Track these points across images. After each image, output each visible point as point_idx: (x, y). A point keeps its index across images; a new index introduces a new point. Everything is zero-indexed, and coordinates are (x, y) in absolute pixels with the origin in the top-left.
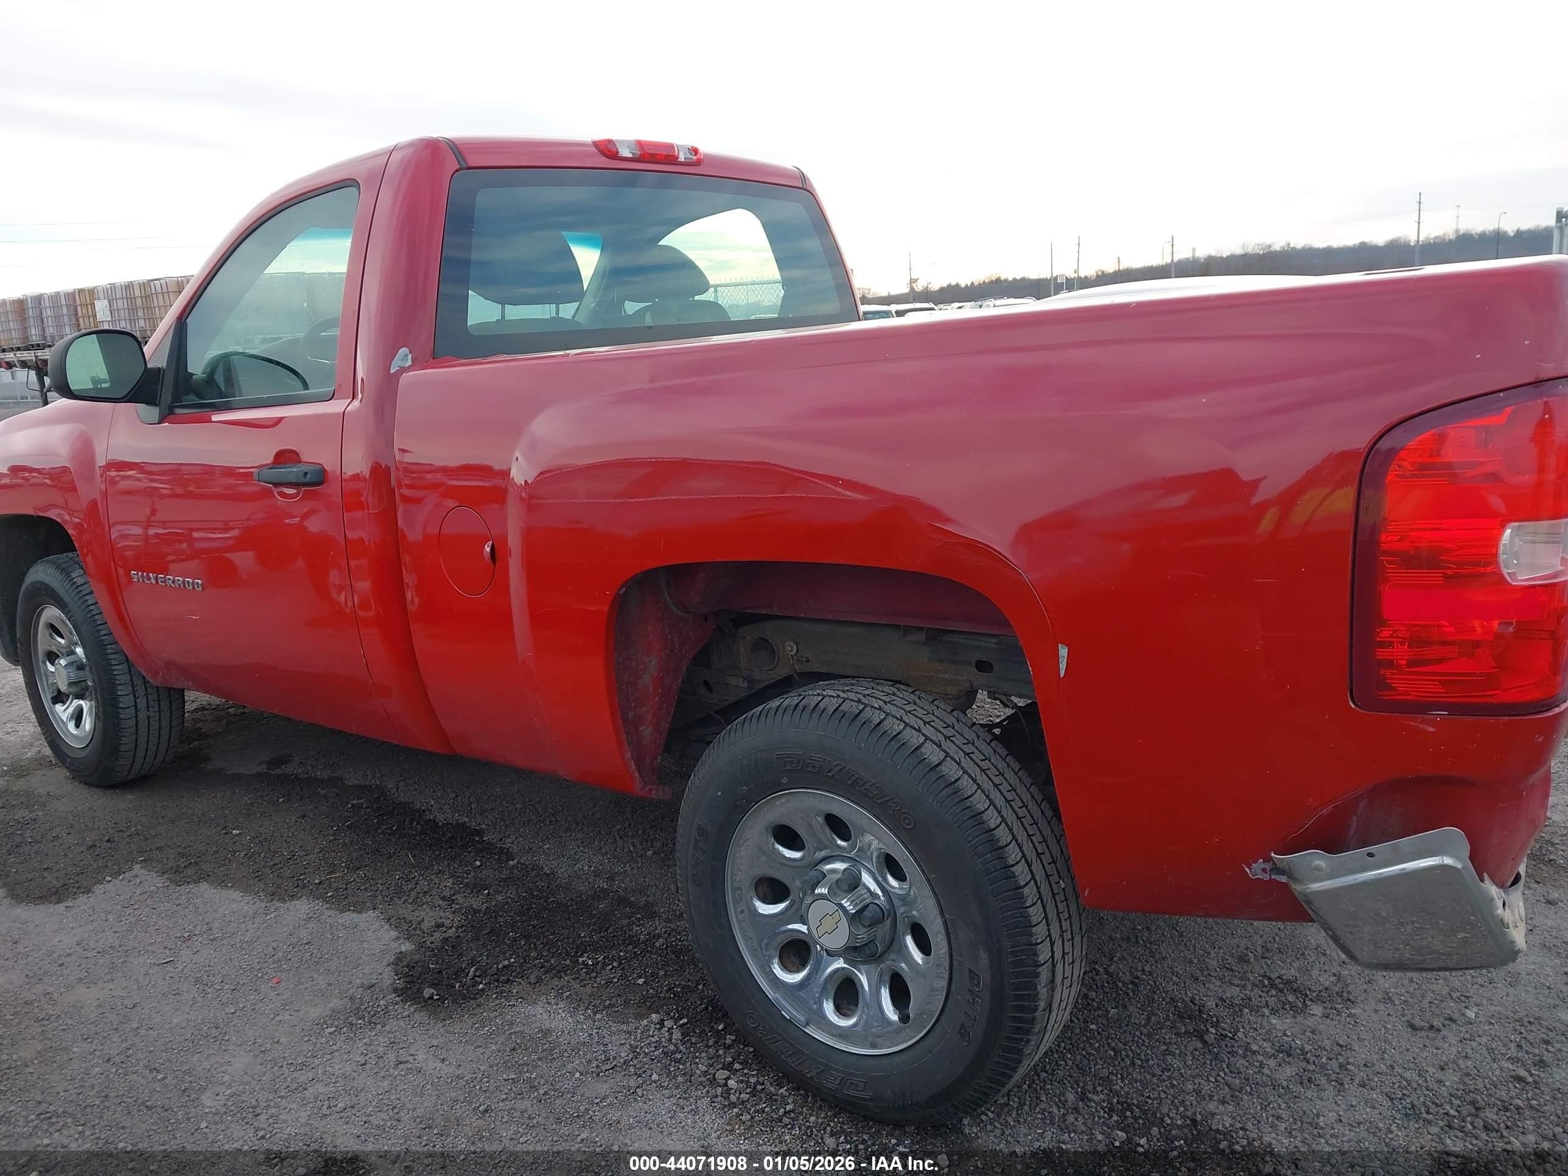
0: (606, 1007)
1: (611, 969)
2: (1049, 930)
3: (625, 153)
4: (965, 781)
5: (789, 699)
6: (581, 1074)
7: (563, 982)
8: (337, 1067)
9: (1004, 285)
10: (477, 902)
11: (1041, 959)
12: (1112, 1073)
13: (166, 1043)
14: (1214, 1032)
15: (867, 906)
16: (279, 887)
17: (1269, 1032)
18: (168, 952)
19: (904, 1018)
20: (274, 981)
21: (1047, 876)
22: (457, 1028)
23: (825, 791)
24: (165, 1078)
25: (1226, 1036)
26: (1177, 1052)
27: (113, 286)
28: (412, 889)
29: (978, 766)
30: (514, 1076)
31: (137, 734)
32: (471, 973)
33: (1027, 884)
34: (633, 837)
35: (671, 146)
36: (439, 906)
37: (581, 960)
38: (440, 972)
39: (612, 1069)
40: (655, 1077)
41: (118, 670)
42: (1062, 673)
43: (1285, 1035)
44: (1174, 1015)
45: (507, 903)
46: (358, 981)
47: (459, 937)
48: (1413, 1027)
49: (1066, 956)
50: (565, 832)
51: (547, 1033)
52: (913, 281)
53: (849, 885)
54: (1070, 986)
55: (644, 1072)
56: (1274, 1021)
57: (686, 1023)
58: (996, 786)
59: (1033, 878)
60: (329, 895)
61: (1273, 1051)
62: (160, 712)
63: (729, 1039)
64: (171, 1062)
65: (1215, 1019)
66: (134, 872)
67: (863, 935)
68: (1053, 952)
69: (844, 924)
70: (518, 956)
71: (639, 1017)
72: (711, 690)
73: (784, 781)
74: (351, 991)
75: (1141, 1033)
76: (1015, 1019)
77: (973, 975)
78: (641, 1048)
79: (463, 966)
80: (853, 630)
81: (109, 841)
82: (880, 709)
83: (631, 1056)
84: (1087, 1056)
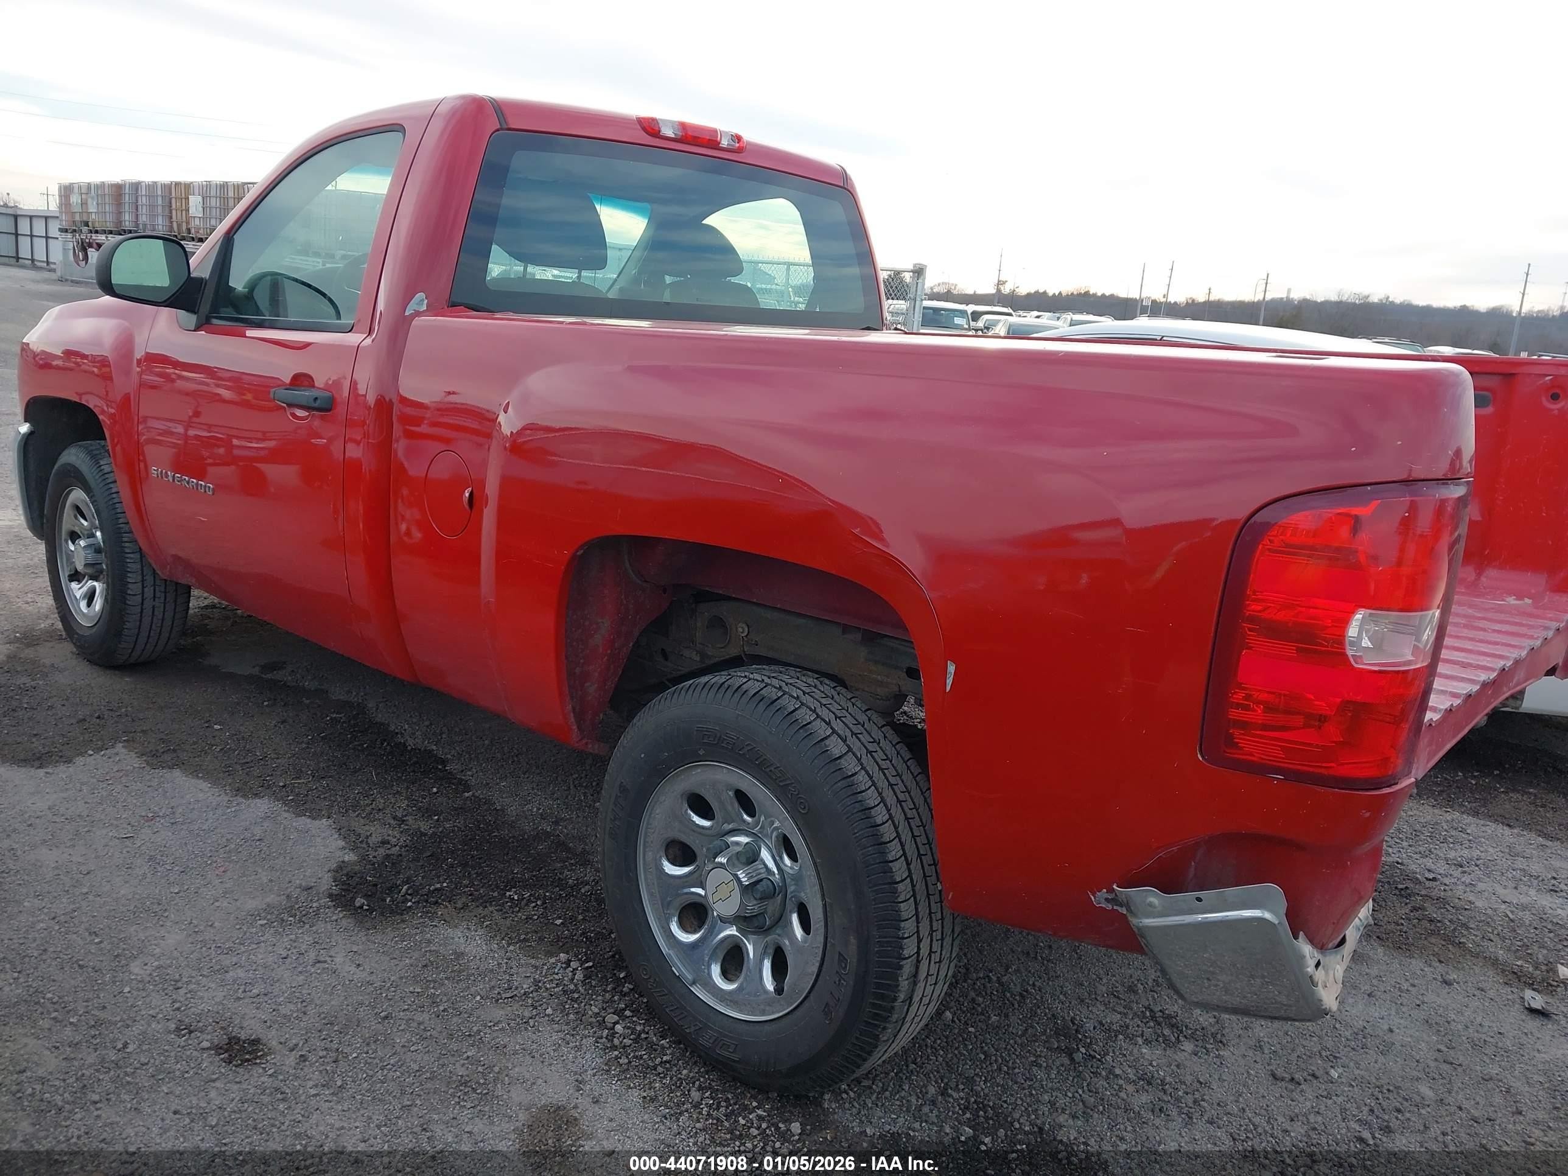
0: (520, 941)
1: (535, 907)
2: (918, 927)
3: (668, 132)
4: (862, 777)
5: (718, 677)
6: (482, 998)
7: (486, 912)
8: (260, 957)
9: (1092, 299)
10: (424, 826)
11: (906, 953)
12: (977, 1075)
13: (110, 911)
14: (1084, 1051)
15: (761, 880)
16: (245, 783)
17: (1137, 1060)
18: (130, 828)
19: (779, 990)
20: (222, 869)
21: (925, 876)
22: (378, 938)
23: (737, 767)
24: (101, 942)
25: (1095, 1057)
26: (1045, 1064)
27: (209, 184)
28: (367, 805)
29: (877, 764)
30: (420, 990)
31: (141, 621)
32: (404, 890)
33: (903, 881)
34: (586, 787)
35: (715, 131)
36: (389, 824)
37: (508, 894)
38: (375, 885)
39: (511, 998)
40: (549, 1011)
41: (131, 558)
42: (948, 688)
43: (1151, 1064)
44: (1051, 1030)
45: (453, 831)
46: (298, 882)
47: (401, 855)
48: (1274, 1076)
49: (933, 955)
50: (524, 774)
51: (459, 955)
52: (1000, 283)
53: (748, 859)
54: (935, 984)
55: (541, 1005)
56: (1144, 1051)
57: (591, 967)
58: (891, 785)
59: (910, 875)
60: (290, 798)
61: (1135, 1078)
62: (165, 604)
63: (628, 987)
64: (110, 928)
65: (1089, 1041)
66: (115, 751)
67: (753, 907)
68: (919, 948)
69: (737, 894)
70: (451, 882)
71: (550, 954)
72: (666, 659)
73: (701, 752)
74: (289, 890)
75: (1015, 1043)
76: (874, 1005)
77: (842, 958)
78: (544, 983)
79: (398, 882)
80: (801, 621)
81: (99, 717)
82: (798, 698)
83: (531, 989)
84: (958, 1056)
